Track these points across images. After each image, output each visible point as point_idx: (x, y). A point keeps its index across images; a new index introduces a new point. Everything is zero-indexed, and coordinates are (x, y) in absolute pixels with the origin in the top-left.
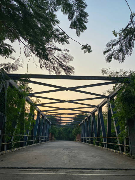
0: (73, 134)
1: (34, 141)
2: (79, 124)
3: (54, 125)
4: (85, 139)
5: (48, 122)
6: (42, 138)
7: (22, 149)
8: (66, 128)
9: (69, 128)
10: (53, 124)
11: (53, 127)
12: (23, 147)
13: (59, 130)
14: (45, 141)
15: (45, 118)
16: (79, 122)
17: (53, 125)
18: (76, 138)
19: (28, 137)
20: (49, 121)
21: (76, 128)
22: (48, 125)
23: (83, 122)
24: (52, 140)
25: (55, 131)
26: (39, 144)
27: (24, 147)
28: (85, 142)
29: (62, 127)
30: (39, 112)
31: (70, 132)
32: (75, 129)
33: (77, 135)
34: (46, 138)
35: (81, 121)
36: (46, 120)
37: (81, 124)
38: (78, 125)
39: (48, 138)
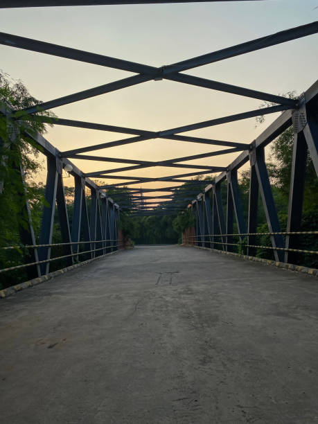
0: (175, 228)
1: (76, 256)
2: (189, 206)
3: (127, 210)
4: (207, 239)
5: (111, 205)
6: (99, 245)
7: (30, 286)
8: (158, 216)
9: (164, 217)
10: (125, 210)
11: (126, 216)
12: (35, 281)
13: (140, 223)
14: (108, 251)
15: (100, 194)
16: (190, 199)
17: (125, 212)
18: (183, 236)
19: (50, 250)
20: (112, 201)
21: (181, 214)
22: (112, 212)
23: (202, 197)
24: (125, 247)
25: (132, 226)
26: (90, 261)
27: (40, 279)
28: (208, 245)
29: (148, 216)
30: (79, 177)
31: (166, 224)
32: (178, 218)
33: (184, 231)
34: (108, 244)
35: (195, 196)
36: (104, 200)
37: (194, 205)
38: (186, 207)
39: (115, 244)
